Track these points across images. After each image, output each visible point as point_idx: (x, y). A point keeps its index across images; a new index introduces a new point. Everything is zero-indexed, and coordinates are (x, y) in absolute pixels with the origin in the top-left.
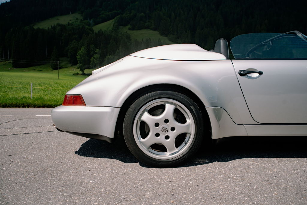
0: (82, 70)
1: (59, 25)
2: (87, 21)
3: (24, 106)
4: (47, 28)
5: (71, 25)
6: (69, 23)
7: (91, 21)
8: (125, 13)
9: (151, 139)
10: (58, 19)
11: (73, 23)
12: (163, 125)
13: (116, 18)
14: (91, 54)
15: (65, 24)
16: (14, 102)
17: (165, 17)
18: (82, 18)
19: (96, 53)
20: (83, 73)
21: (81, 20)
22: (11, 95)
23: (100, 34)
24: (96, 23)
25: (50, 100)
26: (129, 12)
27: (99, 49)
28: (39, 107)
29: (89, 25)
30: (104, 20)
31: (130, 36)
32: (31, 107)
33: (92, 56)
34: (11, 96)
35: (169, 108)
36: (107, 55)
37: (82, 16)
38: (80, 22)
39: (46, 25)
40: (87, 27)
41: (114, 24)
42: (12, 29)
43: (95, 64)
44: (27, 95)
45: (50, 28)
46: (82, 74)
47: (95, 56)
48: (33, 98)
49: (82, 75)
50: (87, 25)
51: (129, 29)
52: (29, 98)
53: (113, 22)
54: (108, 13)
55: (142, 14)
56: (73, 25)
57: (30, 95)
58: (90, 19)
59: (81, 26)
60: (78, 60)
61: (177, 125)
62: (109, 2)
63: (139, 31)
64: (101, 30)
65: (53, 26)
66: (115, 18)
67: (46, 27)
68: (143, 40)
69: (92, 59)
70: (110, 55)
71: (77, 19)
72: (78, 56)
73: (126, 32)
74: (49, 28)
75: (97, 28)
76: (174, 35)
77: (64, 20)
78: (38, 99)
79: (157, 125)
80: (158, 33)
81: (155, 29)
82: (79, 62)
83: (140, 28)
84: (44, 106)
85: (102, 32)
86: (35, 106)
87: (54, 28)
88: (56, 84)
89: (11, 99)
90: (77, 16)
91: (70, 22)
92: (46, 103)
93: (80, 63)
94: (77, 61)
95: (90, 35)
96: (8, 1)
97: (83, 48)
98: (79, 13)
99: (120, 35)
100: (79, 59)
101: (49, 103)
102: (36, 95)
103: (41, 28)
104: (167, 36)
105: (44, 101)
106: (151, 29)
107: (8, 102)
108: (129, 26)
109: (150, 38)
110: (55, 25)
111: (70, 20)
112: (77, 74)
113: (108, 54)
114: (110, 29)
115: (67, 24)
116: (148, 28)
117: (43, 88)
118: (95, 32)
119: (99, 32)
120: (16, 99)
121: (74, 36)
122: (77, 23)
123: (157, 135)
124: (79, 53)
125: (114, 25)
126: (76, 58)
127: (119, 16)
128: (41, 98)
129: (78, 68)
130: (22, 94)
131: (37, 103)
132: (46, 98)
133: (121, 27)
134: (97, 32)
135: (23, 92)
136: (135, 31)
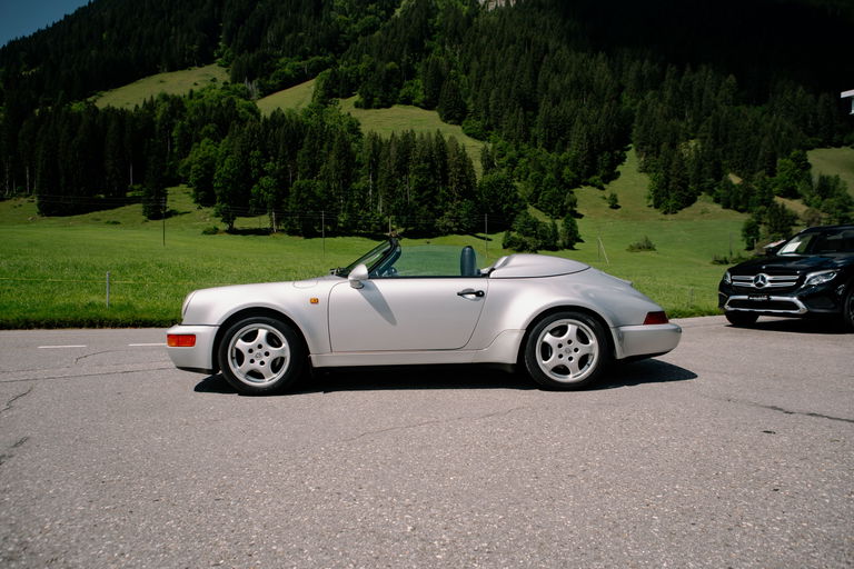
0: (228, 219)
1: (165, 98)
2: (242, 85)
3: (92, 324)
4: (131, 108)
5: (199, 98)
6: (192, 91)
7: (252, 87)
8: (345, 62)
10: (161, 82)
11: (203, 90)
13: (319, 76)
14: (253, 176)
15: (182, 95)
16: (71, 316)
17: (453, 71)
18: (227, 78)
19: (264, 174)
20: (231, 227)
21: (226, 83)
22: (61, 300)
23: (278, 119)
24: (267, 91)
25: (149, 311)
26: (354, 61)
27: (274, 161)
29: (247, 95)
30: (287, 83)
31: (359, 124)
32: (107, 326)
33: (256, 180)
34: (61, 302)
36: (295, 178)
37: (227, 71)
38: (223, 89)
39: (128, 98)
40: (241, 101)
41: (316, 91)
42: (37, 111)
43: (263, 202)
44: (95, 299)
45: (141, 106)
46: (226, 231)
47: (264, 181)
48: (111, 305)
49: (226, 235)
50: (241, 96)
51: (357, 105)
52: (102, 306)
53: (313, 88)
54: (297, 63)
55: (392, 63)
56: (202, 96)
57: (105, 300)
58: (250, 81)
59: (224, 101)
60: (217, 192)
62: (300, 34)
63: (382, 110)
64: (279, 109)
65: (148, 100)
66: (317, 74)
67: (128, 104)
68: (393, 136)
69: (254, 190)
70: (303, 178)
71: (214, 80)
72: (216, 181)
73: (349, 114)
74: (137, 106)
75: (267, 106)
76: (479, 119)
77: (179, 83)
78: (121, 308)
81: (427, 106)
82: (218, 198)
83: (385, 103)
85: (283, 115)
86: (115, 324)
87: (151, 106)
89: (61, 309)
90: (216, 71)
91: (196, 89)
92: (139, 317)
93: (223, 200)
94: (215, 196)
95: (249, 124)
96: (27, 36)
97: (229, 160)
98: (220, 65)
99: (330, 123)
100: (220, 191)
101: (146, 316)
102: (117, 299)
103: (117, 106)
104: (459, 123)
105: (136, 312)
106: (417, 105)
107: (57, 315)
108: (356, 98)
109: (412, 131)
110: (155, 99)
111: (196, 84)
112: (215, 231)
113: (299, 176)
114: (305, 105)
115: (187, 93)
116: (407, 101)
117: (131, 281)
118: (262, 114)
119: (273, 114)
120: (73, 307)
121: (206, 128)
122: (213, 91)
124: (219, 175)
125: (314, 96)
126: (212, 188)
127: (329, 71)
128: (130, 306)
129: (217, 215)
130: (85, 298)
131: (120, 316)
132: (141, 306)
133: (335, 99)
134: (268, 115)
135: (86, 291)
136: (372, 111)
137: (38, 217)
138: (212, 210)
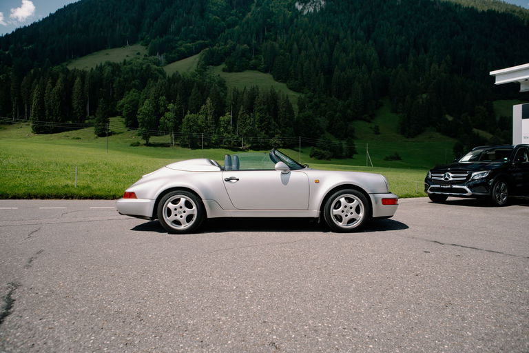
0: (146, 137)
1: (109, 64)
2: (155, 57)
4: (88, 70)
5: (130, 64)
6: (125, 60)
7: (162, 58)
8: (217, 44)
9: (173, 217)
10: (107, 54)
11: (132, 60)
12: (179, 210)
13: (201, 53)
14: (161, 112)
15: (119, 62)
16: (55, 192)
17: (282, 51)
18: (146, 52)
19: (168, 110)
20: (147, 142)
21: (146, 56)
22: (49, 183)
23: (176, 78)
24: (170, 61)
25: (100, 190)
26: (223, 44)
27: (174, 103)
28: (86, 198)
29: (158, 63)
30: (183, 56)
31: (225, 82)
33: (163, 114)
35: (183, 200)
36: (186, 113)
37: (146, 49)
38: (144, 59)
39: (87, 64)
40: (155, 66)
41: (199, 61)
42: (32, 71)
43: (167, 128)
44: (69, 182)
45: (94, 68)
46: (145, 145)
47: (167, 114)
48: (77, 186)
49: (145, 147)
50: (155, 63)
51: (224, 70)
52: (73, 186)
53: (198, 59)
54: (189, 44)
55: (245, 45)
57: (75, 183)
58: (160, 55)
59: (144, 66)
60: (139, 121)
61: (187, 209)
62: (191, 27)
63: (239, 73)
64: (177, 72)
65: (99, 65)
66: (200, 51)
67: (87, 67)
68: (245, 89)
69: (162, 120)
70: (191, 113)
71: (138, 54)
72: (139, 114)
73: (219, 75)
74: (92, 69)
75: (171, 69)
76: (297, 80)
77: (117, 56)
78: (84, 188)
79: (176, 209)
80: (271, 76)
81: (266, 71)
82: (140, 124)
83: (241, 69)
84: (91, 198)
85: (180, 76)
86: (80, 197)
87: (101, 69)
88: (106, 165)
89: (49, 188)
90: (139, 48)
91: (128, 59)
92: (94, 193)
93: (143, 126)
94: (138, 123)
95: (159, 80)
96: (27, 26)
97: (147, 102)
98: (142, 45)
99: (208, 80)
100: (141, 120)
101: (98, 193)
102: (82, 183)
103: (80, 68)
104: (285, 82)
105: (93, 191)
106: (259, 70)
107: (46, 191)
108: (223, 66)
109: (257, 86)
110: (103, 64)
111: (127, 56)
112: (138, 144)
113: (189, 112)
114: (192, 70)
115: (122, 61)
116: (254, 68)
117: (89, 173)
118: (167, 75)
119: (174, 75)
120: (56, 188)
121: (133, 82)
122: (138, 60)
123: (176, 215)
124: (141, 111)
125: (198, 64)
126: (137, 118)
127: (207, 49)
128: (88, 187)
129: (139, 135)
130: (62, 182)
131: (83, 193)
132: (95, 187)
133: (210, 66)
134: (171, 76)
135: (63, 178)
136: (233, 74)
137: (32, 134)
138: (136, 132)
